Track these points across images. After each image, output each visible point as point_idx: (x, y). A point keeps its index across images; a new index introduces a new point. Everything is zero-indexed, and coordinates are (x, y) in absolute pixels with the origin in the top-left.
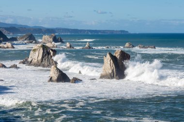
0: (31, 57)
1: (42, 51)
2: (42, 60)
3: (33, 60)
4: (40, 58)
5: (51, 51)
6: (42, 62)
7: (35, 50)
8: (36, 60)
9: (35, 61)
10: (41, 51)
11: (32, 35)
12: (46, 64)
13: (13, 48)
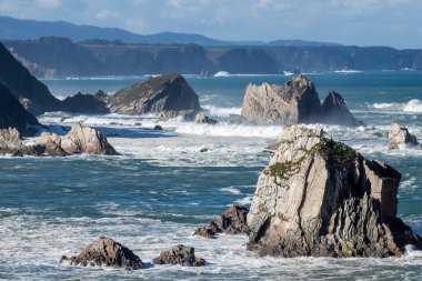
0: (263, 208)
1: (324, 174)
2: (325, 223)
3: (276, 221)
4: (313, 209)
5: (370, 175)
6: (323, 231)
7: (281, 170)
8: (291, 225)
9: (285, 228)
10: (320, 175)
11: (180, 80)
12: (347, 245)
13: (110, 150)
